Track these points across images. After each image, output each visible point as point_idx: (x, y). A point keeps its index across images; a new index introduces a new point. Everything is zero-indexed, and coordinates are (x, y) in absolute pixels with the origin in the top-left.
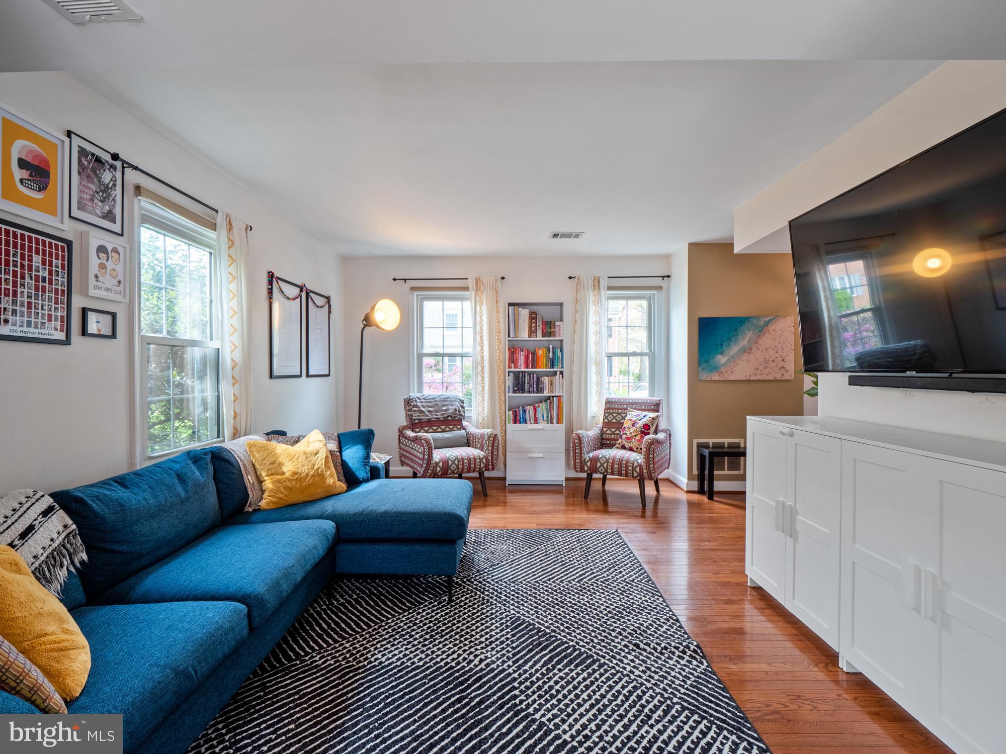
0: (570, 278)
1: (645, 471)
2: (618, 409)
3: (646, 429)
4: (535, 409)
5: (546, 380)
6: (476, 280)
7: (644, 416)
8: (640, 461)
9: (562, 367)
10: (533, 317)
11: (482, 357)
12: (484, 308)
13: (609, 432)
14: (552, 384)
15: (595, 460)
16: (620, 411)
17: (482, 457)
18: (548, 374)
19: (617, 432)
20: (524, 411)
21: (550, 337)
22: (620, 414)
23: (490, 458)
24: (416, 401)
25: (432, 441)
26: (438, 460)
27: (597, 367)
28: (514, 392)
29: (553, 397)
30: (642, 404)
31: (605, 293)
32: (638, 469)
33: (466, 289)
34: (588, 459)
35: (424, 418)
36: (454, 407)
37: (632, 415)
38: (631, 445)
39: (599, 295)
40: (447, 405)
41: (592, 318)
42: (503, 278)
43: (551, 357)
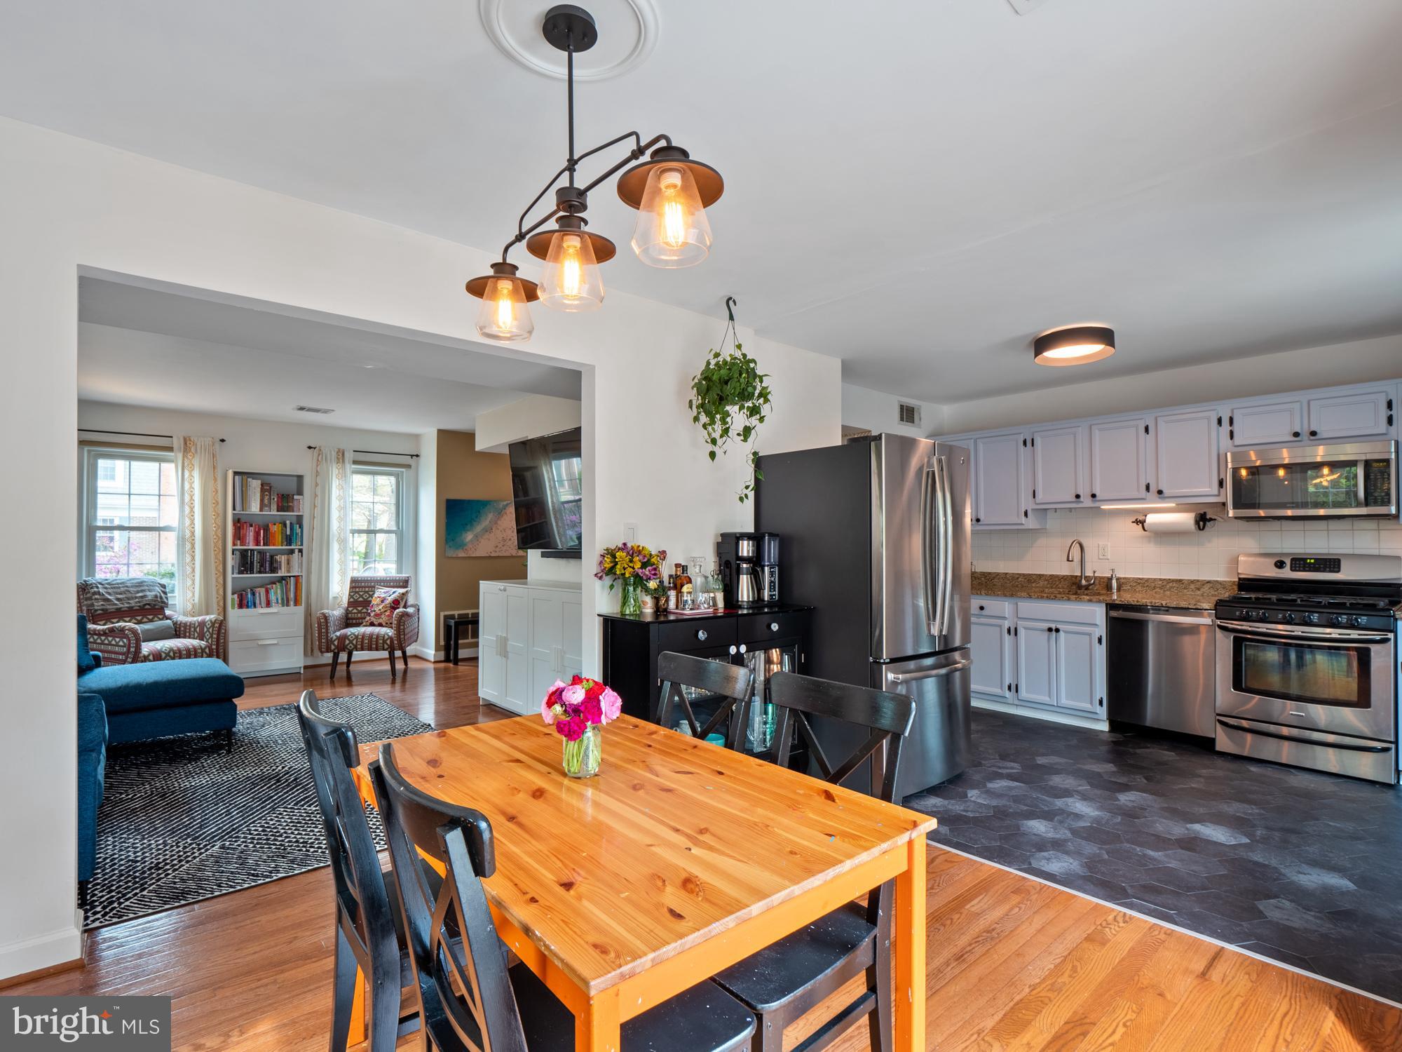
0: (310, 448)
1: (396, 642)
2: (365, 587)
3: (396, 604)
4: (267, 592)
5: (283, 559)
6: (185, 440)
7: (394, 592)
8: (390, 634)
9: (302, 545)
10: (266, 488)
11: (193, 533)
12: (196, 474)
13: (355, 611)
14: (288, 564)
15: (345, 637)
16: (367, 589)
17: (203, 646)
18: (282, 552)
19: (365, 610)
20: (254, 594)
21: (287, 511)
22: (367, 592)
23: (214, 647)
24: (97, 587)
25: (139, 631)
26: (146, 653)
27: (340, 544)
28: (240, 572)
29: (290, 577)
30: (390, 581)
31: (350, 467)
32: (388, 642)
33: (170, 449)
34: (335, 638)
35: (110, 608)
36: (154, 593)
37: (381, 592)
38: (381, 621)
39: (344, 468)
40: (142, 591)
41: (335, 492)
42: (223, 441)
43: (288, 533)
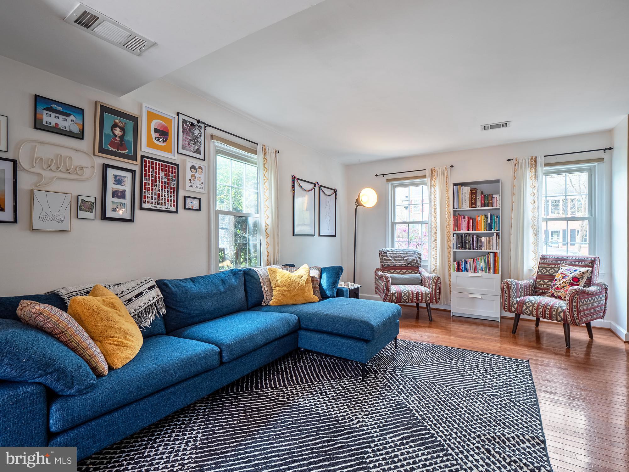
0: (509, 160)
1: (569, 316)
2: (552, 264)
3: (575, 281)
4: (475, 262)
5: (484, 240)
6: (432, 170)
7: (575, 271)
8: (564, 308)
9: (499, 230)
10: (473, 193)
11: (435, 224)
12: (437, 189)
13: (542, 282)
14: (489, 243)
15: (523, 303)
16: (553, 266)
17: (427, 292)
18: (485, 235)
19: (550, 283)
20: (466, 263)
21: (488, 206)
22: (553, 268)
23: (434, 294)
24: (386, 253)
25: (390, 279)
26: (394, 292)
27: (534, 230)
28: (458, 248)
29: (490, 252)
30: (576, 260)
31: (541, 170)
32: (562, 314)
33: (425, 177)
34: (515, 302)
35: (391, 264)
36: (413, 258)
37: (564, 269)
38: (560, 294)
39: (536, 171)
40: (407, 256)
41: (529, 190)
42: (452, 166)
43: (489, 222)
